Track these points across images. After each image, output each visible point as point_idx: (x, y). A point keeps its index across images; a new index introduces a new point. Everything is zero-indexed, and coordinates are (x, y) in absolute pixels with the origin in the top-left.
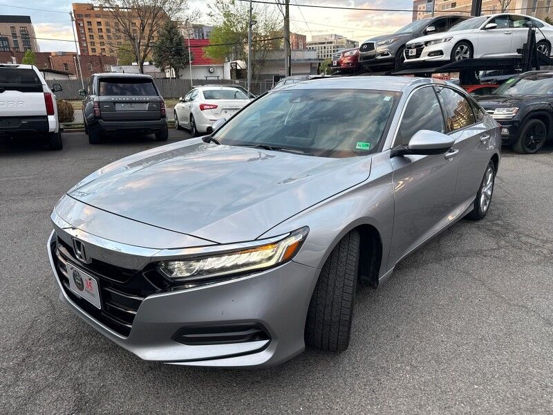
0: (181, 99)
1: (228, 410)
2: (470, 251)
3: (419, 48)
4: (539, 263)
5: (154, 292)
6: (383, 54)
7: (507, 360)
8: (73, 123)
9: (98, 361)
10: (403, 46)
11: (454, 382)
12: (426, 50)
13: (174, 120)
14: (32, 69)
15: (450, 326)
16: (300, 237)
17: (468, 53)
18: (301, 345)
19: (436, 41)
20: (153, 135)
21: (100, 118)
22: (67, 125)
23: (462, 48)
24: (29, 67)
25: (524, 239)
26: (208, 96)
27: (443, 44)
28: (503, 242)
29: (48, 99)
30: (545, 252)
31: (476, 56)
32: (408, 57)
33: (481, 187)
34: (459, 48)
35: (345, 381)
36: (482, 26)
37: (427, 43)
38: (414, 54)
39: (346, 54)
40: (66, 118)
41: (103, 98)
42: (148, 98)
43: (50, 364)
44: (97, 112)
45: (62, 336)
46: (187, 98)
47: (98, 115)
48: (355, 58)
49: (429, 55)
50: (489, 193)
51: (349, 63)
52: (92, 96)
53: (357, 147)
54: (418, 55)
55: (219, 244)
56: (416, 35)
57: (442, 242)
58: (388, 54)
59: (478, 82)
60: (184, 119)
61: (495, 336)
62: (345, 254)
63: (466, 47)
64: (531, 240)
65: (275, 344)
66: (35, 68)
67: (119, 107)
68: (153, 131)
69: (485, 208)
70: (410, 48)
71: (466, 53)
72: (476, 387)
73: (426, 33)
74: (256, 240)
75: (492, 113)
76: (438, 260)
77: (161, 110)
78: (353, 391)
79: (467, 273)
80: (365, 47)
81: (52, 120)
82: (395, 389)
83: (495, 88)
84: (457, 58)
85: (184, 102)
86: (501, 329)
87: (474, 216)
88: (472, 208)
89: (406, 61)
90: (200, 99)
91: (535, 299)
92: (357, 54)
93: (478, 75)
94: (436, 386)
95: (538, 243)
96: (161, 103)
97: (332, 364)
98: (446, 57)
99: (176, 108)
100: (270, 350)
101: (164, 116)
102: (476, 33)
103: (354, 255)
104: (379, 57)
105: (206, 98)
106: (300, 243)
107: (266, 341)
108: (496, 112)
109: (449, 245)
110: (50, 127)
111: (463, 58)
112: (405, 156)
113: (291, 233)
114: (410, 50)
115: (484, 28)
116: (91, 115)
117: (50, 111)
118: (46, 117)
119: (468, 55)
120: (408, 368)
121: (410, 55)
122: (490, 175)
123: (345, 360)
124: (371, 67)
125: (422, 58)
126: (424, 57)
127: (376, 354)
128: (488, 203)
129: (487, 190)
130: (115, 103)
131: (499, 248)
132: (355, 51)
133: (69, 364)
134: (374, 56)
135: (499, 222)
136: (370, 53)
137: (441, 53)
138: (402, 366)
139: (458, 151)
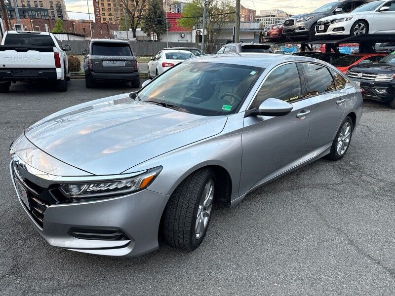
0: (151, 58)
1: (103, 283)
2: (318, 184)
3: (326, 25)
4: (366, 197)
6: (300, 28)
7: (308, 267)
8: (80, 72)
9: (33, 242)
10: (315, 23)
11: (262, 279)
12: (332, 26)
13: (147, 72)
14: (49, 36)
15: (278, 239)
16: (154, 174)
17: (365, 29)
18: (155, 245)
19: (340, 20)
20: (130, 84)
21: (92, 70)
22: (75, 74)
23: (360, 26)
24: (47, 33)
25: (364, 177)
26: (169, 57)
27: (346, 22)
28: (347, 179)
29: (57, 57)
30: (376, 188)
31: (371, 32)
32: (318, 32)
33: (338, 136)
34: (357, 26)
35: (187, 271)
36: (377, 9)
37: (332, 21)
38: (323, 29)
39: (274, 28)
40: (75, 69)
41: (94, 57)
42: (125, 57)
43: (6, 241)
44: (90, 66)
46: (157, 56)
47: (91, 68)
48: (280, 30)
49: (334, 30)
50: (348, 141)
51: (276, 34)
52: (88, 55)
53: (223, 109)
54: (325, 30)
55: (95, 175)
56: (327, 15)
57: (301, 176)
58: (304, 29)
59: (374, 51)
60: (153, 72)
61: (307, 250)
63: (363, 25)
64: (369, 179)
65: (133, 244)
66: (52, 35)
67: (105, 63)
68: (129, 81)
69: (342, 152)
70: (320, 24)
71: (362, 29)
72: (276, 284)
73: (335, 13)
74: (121, 174)
75: (375, 77)
76: (291, 189)
77: (134, 67)
78: (190, 278)
79: (308, 201)
80: (288, 22)
81: (60, 73)
82: (219, 280)
83: (383, 57)
84: (355, 33)
85: (154, 60)
86: (314, 245)
87: (332, 157)
88: (329, 152)
89: (317, 34)
90: (163, 59)
91: (350, 224)
92: (282, 27)
93: (374, 45)
94: (248, 281)
95: (374, 181)
96: (134, 61)
97: (184, 258)
98: (347, 32)
99: (148, 64)
100: (130, 247)
101: (136, 71)
102: (372, 14)
103: (199, 186)
104: (297, 31)
105: (167, 58)
106: (155, 177)
107: (129, 241)
108: (378, 76)
109: (305, 178)
110: (58, 76)
111: (361, 33)
113: (148, 170)
114: (320, 26)
115: (379, 11)
116: (87, 68)
117: (58, 65)
118: (55, 69)
119: (364, 31)
120: (234, 266)
121: (319, 30)
122: (348, 128)
123: (194, 257)
124: (291, 38)
125: (328, 33)
126: (329, 32)
127: (216, 254)
128: (345, 148)
129: (345, 137)
130: (102, 60)
131: (343, 183)
132: (281, 25)
133: (17, 242)
134: (294, 30)
135: (351, 163)
136: (291, 27)
137: (342, 29)
138: (230, 265)
139: (310, 111)
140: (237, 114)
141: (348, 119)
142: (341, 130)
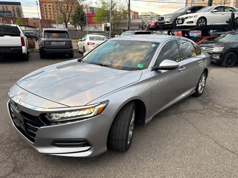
0: (80, 40)
1: (74, 174)
2: (191, 110)
3: (183, 20)
4: (219, 116)
5: (43, 125)
6: (168, 22)
7: (195, 158)
8: (35, 49)
9: (25, 152)
10: (176, 19)
11: (169, 166)
12: (186, 21)
13: (77, 49)
14: (17, 27)
15: (174, 142)
16: (105, 105)
17: (204, 22)
18: (105, 149)
19: (191, 17)
20: (68, 55)
21: (44, 47)
22: (32, 50)
23: (202, 20)
24: (15, 25)
25: (216, 105)
26: (91, 39)
27: (193, 18)
28: (206, 107)
29: (22, 39)
30: (223, 111)
31: (208, 24)
32: (178, 24)
33: (199, 82)
34: (200, 20)
35: (124, 164)
36: (211, 11)
37: (186, 18)
38: (181, 22)
39: (152, 22)
40: (32, 47)
41: (45, 39)
42: (65, 39)
43: (6, 152)
44: (43, 45)
45: (13, 141)
46: (83, 39)
47: (43, 46)
48: (156, 23)
49: (187, 23)
50: (204, 85)
51: (153, 26)
52: (42, 38)
53: (138, 66)
54: (182, 23)
55: (70, 107)
56: (182, 14)
57: (180, 106)
58: (170, 22)
59: (209, 35)
60: (81, 48)
61: (192, 148)
62: (126, 111)
63: (203, 20)
64: (218, 106)
65: (93, 148)
67: (53, 44)
68: (67, 54)
69: (201, 92)
70: (179, 20)
71: (203, 22)
72: (178, 168)
73: (187, 13)
74: (85, 105)
75: (213, 49)
76: (176, 114)
77: (71, 45)
78: (127, 168)
79: (187, 120)
80: (160, 19)
81: (24, 48)
82: (144, 168)
83: (216, 38)
84: (199, 25)
85: (82, 41)
86: (195, 145)
87: (196, 95)
88: (194, 92)
89: (178, 25)
90: (88, 40)
91: (213, 132)
92: (157, 21)
93: (209, 32)
94: (162, 168)
95: (222, 107)
96: (70, 42)
97: (120, 157)
98: (195, 24)
99: (78, 43)
100: (91, 151)
101: (72, 47)
102: (208, 14)
103: (130, 112)
104: (166, 23)
105: (90, 40)
106: (105, 107)
107: (90, 147)
108: (214, 49)
109: (183, 107)
110: (23, 51)
111: (202, 24)
112: (159, 70)
113: (101, 103)
114: (179, 21)
115: (212, 12)
116: (41, 46)
117: (23, 44)
118: (21, 47)
119: (204, 24)
120: (152, 160)
121: (179, 23)
122: (204, 78)
123: (127, 156)
124: (162, 28)
125: (184, 24)
127: (140, 153)
128: (203, 89)
129: (202, 84)
130: (51, 41)
131: (204, 109)
132: (156, 20)
133: (13, 153)
134: (164, 23)
135: (207, 98)
136: (163, 21)
137: (192, 22)
138: (149, 159)
139: (185, 68)
140: (147, 69)
141: (204, 72)
142: (201, 79)
